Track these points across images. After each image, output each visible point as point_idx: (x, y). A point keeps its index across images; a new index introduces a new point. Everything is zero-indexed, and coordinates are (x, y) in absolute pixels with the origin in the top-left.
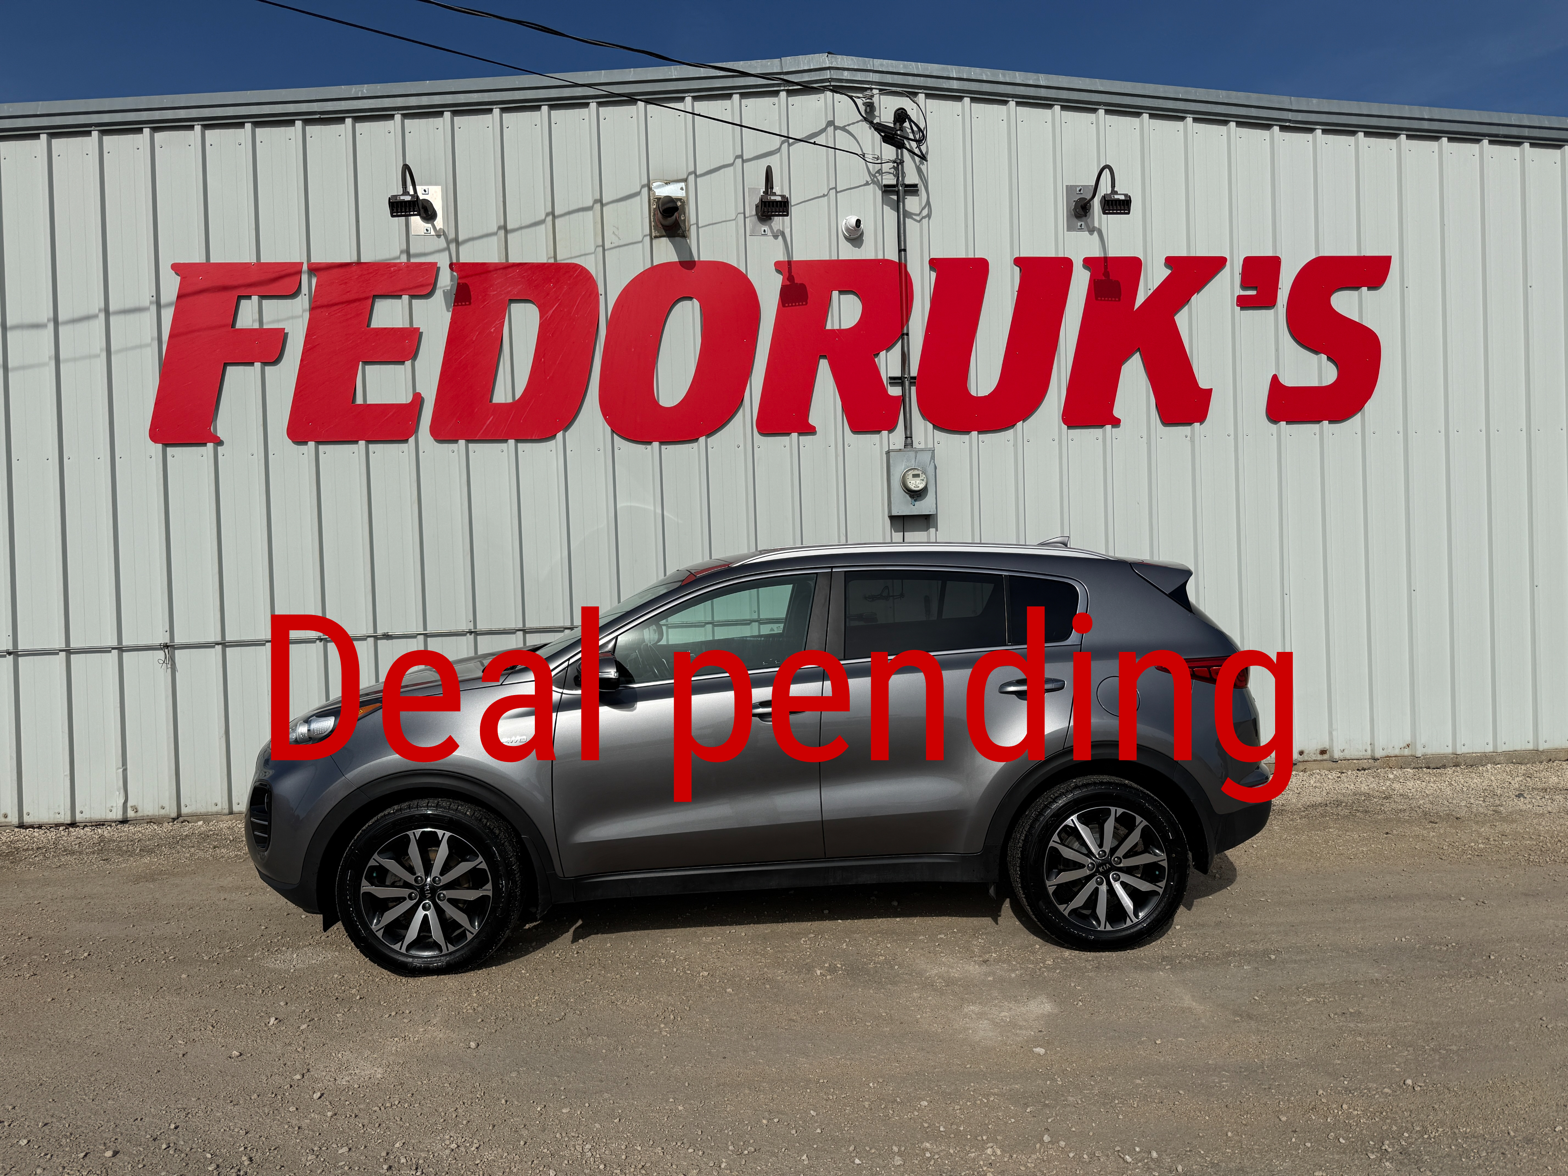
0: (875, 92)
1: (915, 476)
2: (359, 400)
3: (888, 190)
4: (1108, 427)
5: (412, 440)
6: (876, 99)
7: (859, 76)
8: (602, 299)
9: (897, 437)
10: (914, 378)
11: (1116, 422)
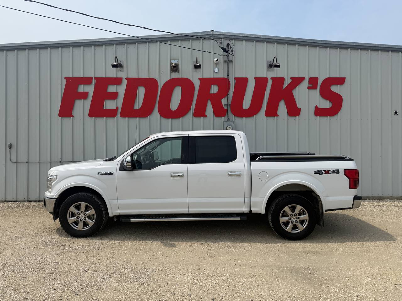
0: (223, 39)
1: (229, 127)
2: (105, 108)
3: (225, 61)
4: (276, 117)
5: (116, 117)
6: (223, 41)
7: (219, 36)
8: (159, 86)
9: (226, 118)
10: (230, 105)
11: (278, 116)
